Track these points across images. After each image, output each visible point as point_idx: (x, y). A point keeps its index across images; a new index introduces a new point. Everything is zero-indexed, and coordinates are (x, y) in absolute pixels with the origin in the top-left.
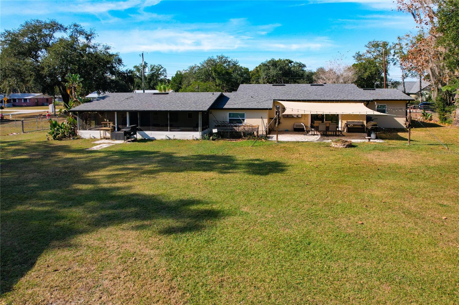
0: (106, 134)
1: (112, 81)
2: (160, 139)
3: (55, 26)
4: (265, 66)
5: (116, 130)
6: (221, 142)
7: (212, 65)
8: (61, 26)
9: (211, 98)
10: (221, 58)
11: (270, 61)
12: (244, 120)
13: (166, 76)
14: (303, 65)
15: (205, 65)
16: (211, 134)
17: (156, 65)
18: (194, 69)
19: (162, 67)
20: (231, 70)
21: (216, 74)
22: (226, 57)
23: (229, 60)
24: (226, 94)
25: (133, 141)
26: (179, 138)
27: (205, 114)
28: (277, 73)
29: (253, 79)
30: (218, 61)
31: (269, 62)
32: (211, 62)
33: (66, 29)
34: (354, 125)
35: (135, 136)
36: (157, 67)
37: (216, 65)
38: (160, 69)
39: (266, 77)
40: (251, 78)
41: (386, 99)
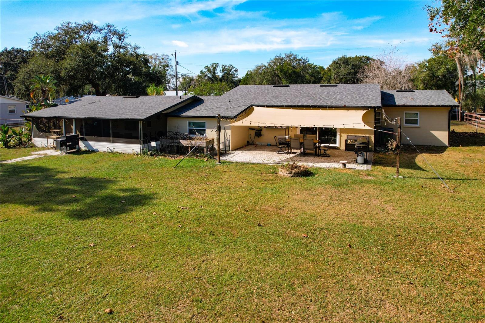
2: (103, 151)
3: (90, 28)
4: (336, 64)
7: (280, 63)
8: (96, 27)
10: (289, 56)
12: (205, 130)
15: (272, 64)
17: (227, 65)
18: (260, 68)
20: (298, 70)
21: (282, 74)
22: (295, 54)
23: (299, 57)
26: (120, 152)
28: (348, 72)
29: (324, 79)
30: (286, 59)
31: (340, 59)
32: (278, 60)
33: (101, 30)
37: (283, 64)
38: (231, 70)
39: (337, 77)
40: (323, 78)
41: (417, 104)
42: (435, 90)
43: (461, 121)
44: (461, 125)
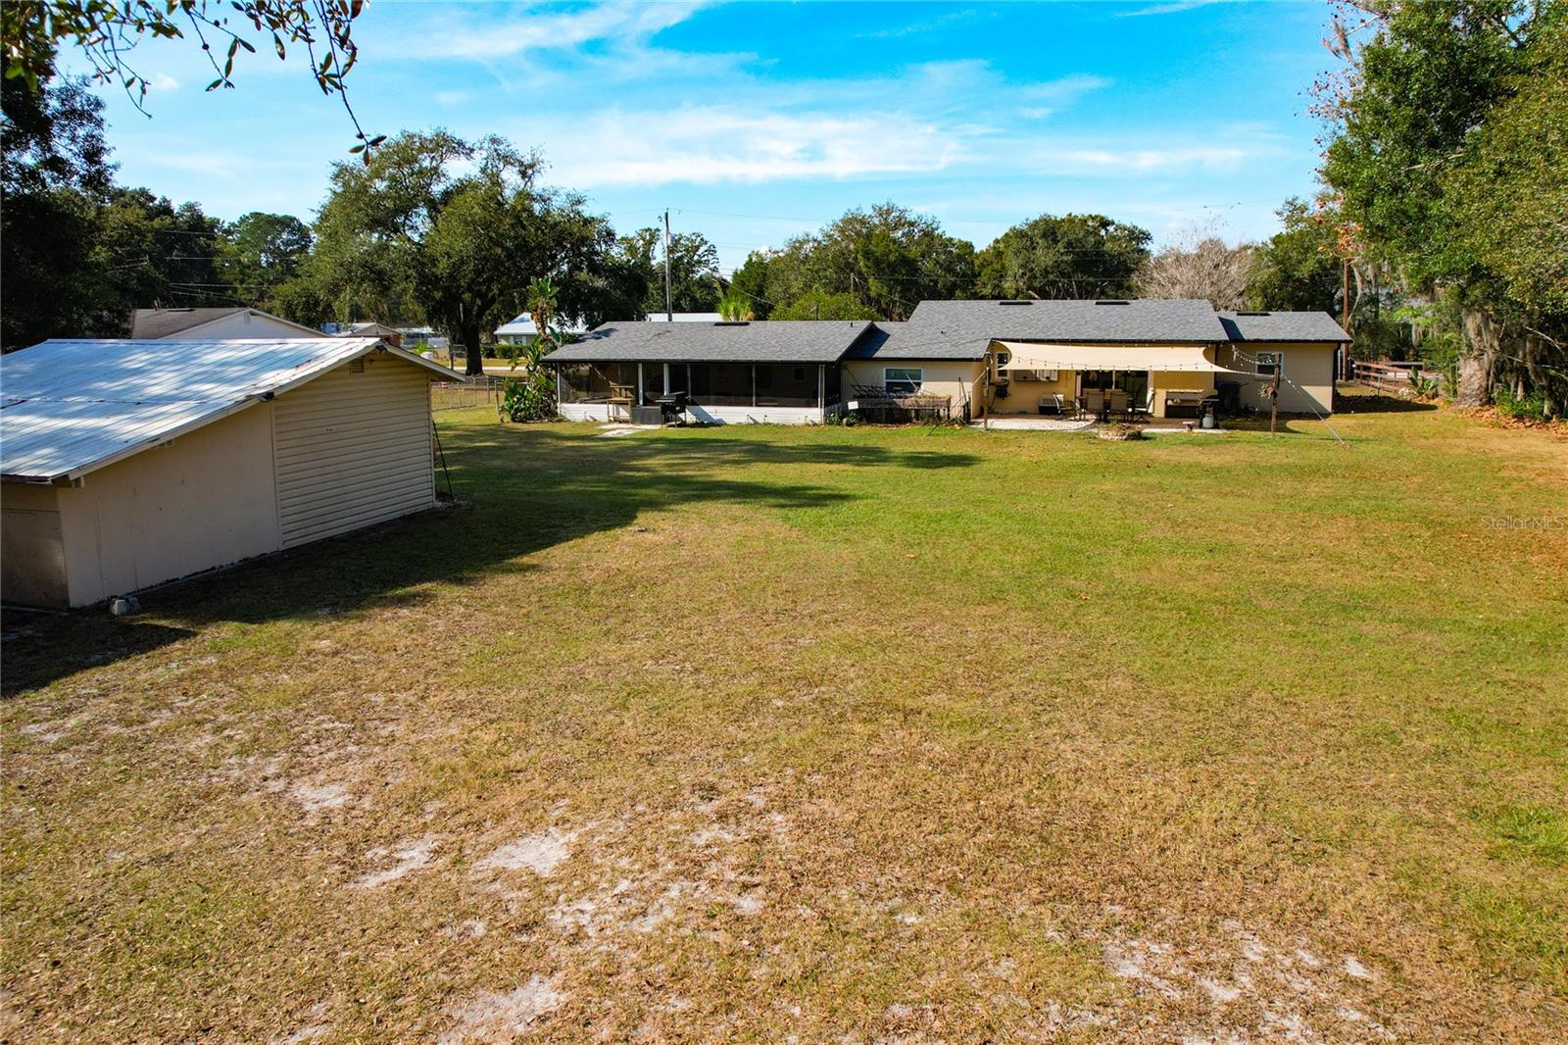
0: (618, 413)
1: (594, 291)
2: (735, 423)
3: (445, 145)
4: (1022, 239)
5: (641, 402)
6: (867, 429)
7: (858, 234)
8: (460, 144)
9: (845, 333)
10: (884, 213)
11: (1036, 222)
12: (919, 385)
13: (715, 270)
14: (1144, 233)
15: (836, 235)
16: (845, 413)
17: (686, 234)
18: (801, 247)
19: (704, 242)
20: (914, 252)
21: (869, 264)
22: (901, 208)
23: (911, 217)
24: (883, 325)
25: (679, 426)
26: (775, 422)
27: (834, 369)
28: (1057, 261)
30: (876, 221)
31: (1035, 225)
32: (852, 225)
33: (472, 150)
34: (1182, 401)
35: (682, 415)
36: (688, 239)
37: (869, 237)
38: (697, 248)
39: (1024, 274)
40: (979, 274)
41: (1280, 338)
42: (1291, 313)
43: (1347, 380)
44: (1349, 386)
